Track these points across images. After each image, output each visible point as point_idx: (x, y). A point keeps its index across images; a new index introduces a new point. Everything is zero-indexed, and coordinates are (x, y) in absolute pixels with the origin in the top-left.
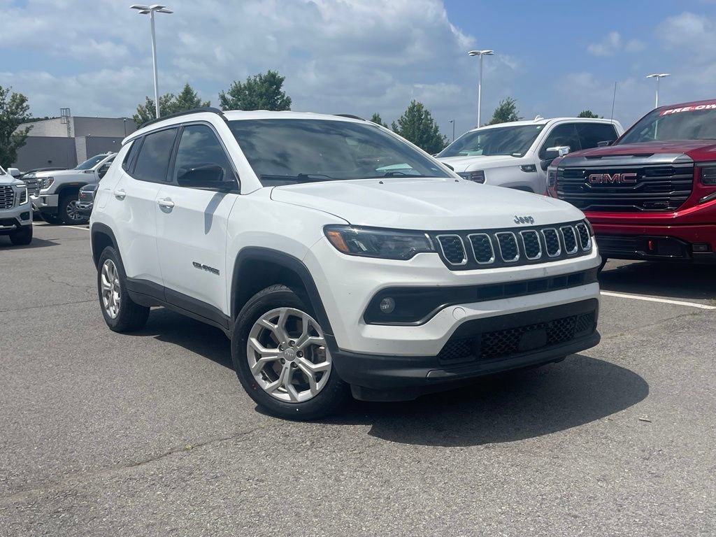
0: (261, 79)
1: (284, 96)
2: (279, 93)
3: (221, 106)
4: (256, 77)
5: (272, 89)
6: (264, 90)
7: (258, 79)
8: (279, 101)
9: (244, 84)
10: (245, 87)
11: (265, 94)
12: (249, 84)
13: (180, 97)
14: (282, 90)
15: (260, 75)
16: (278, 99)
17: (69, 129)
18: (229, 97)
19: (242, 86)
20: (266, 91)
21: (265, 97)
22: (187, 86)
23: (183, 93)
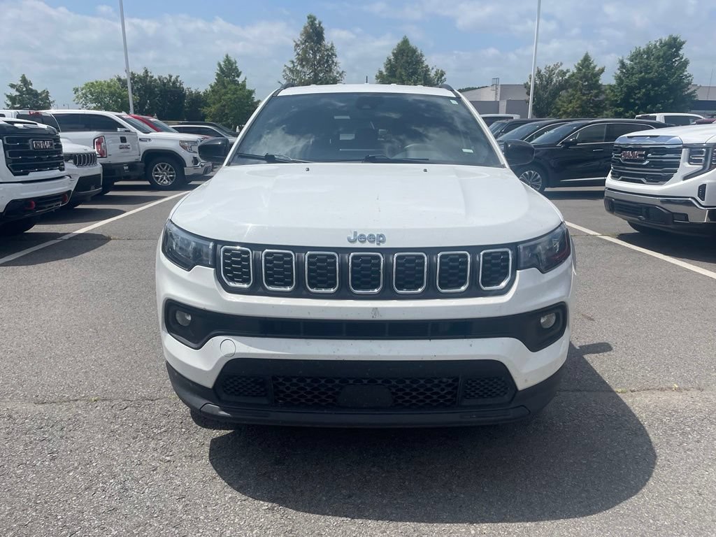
0: (661, 43)
1: (682, 58)
2: (678, 56)
3: (619, 69)
4: (657, 41)
5: (670, 52)
6: (661, 53)
7: (658, 44)
8: (677, 63)
9: (643, 49)
10: (644, 52)
11: (662, 57)
12: (648, 48)
13: (578, 64)
14: (681, 52)
15: (661, 40)
16: (676, 61)
17: (496, 94)
18: (627, 62)
19: (642, 51)
20: (664, 54)
21: (661, 59)
22: (587, 54)
23: (582, 61)
